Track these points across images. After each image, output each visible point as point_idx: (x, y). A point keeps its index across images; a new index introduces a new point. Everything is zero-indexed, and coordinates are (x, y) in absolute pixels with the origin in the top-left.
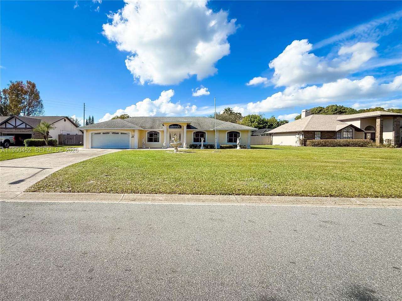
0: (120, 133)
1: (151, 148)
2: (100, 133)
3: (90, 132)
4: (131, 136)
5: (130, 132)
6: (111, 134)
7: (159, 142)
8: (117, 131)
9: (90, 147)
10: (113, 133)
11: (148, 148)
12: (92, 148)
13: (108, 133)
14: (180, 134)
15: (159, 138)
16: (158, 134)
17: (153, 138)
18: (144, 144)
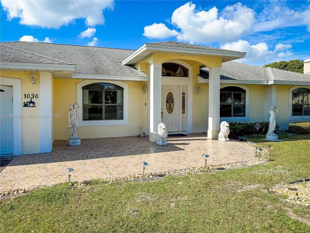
4: (19, 99)
5: (17, 84)
7: (122, 119)
14: (183, 94)
15: (122, 107)
16: (119, 93)
17: (104, 105)
18: (75, 130)
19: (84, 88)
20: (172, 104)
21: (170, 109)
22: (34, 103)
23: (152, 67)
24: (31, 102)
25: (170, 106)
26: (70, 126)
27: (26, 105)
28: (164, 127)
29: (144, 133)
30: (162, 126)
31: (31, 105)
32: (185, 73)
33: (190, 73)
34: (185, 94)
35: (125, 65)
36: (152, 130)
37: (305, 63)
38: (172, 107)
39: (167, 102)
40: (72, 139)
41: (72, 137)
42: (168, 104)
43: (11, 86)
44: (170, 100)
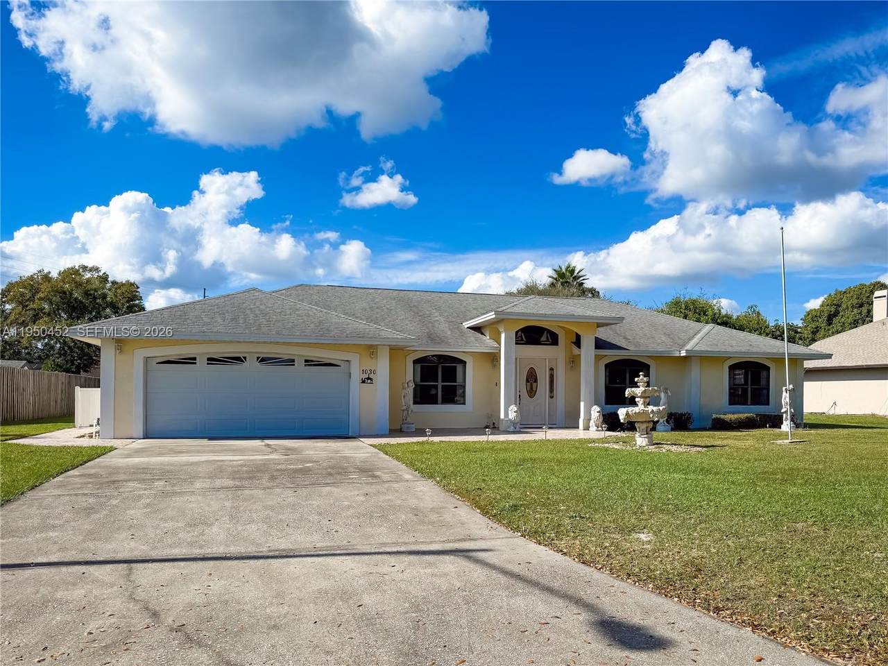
0: (299, 363)
1: (436, 432)
2: (191, 360)
3: (139, 355)
4: (357, 375)
5: (355, 359)
6: (251, 365)
7: (464, 404)
8: (285, 352)
9: (139, 429)
10: (263, 360)
11: (420, 432)
12: (146, 436)
13: (238, 359)
14: (552, 369)
15: (464, 387)
16: (459, 368)
17: (440, 384)
18: (410, 412)
19: (415, 362)
20: (535, 384)
21: (532, 392)
22: (371, 379)
23: (503, 336)
24: (369, 378)
25: (532, 388)
26: (405, 408)
27: (363, 382)
28: (516, 409)
29: (494, 424)
30: (513, 408)
31: (369, 381)
32: (553, 339)
33: (561, 340)
34: (553, 369)
35: (468, 328)
36: (502, 416)
37: (876, 298)
38: (534, 389)
39: (527, 381)
40: (406, 423)
41: (405, 421)
42: (529, 384)
43: (348, 361)
44: (532, 378)
